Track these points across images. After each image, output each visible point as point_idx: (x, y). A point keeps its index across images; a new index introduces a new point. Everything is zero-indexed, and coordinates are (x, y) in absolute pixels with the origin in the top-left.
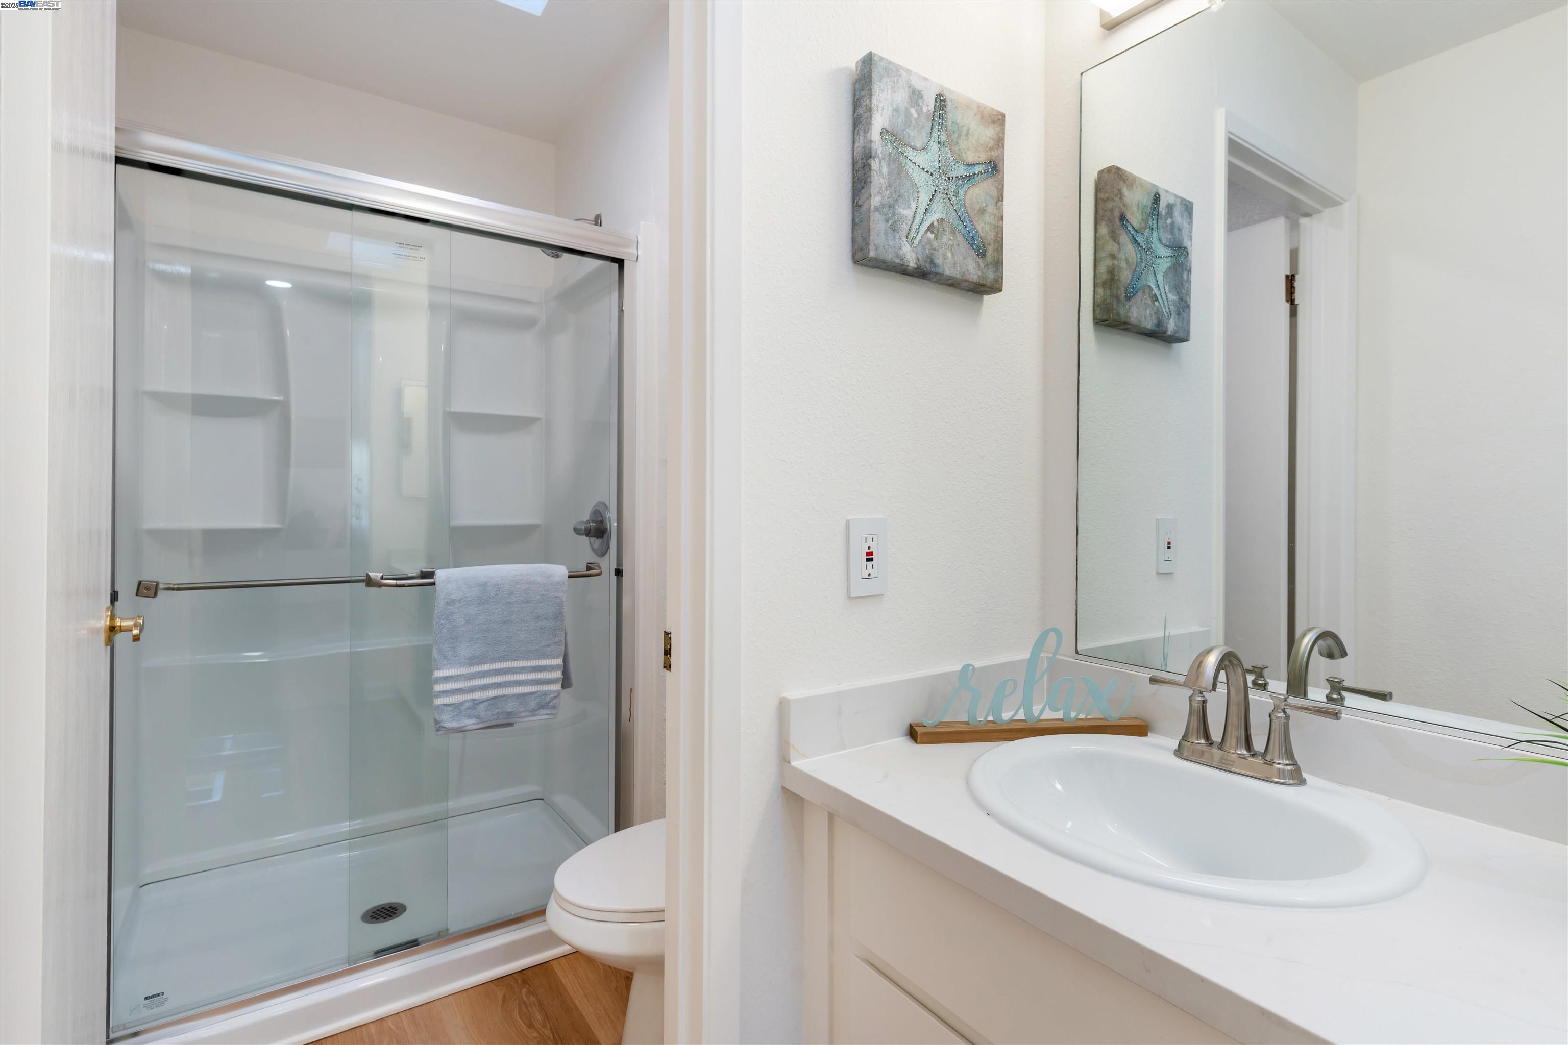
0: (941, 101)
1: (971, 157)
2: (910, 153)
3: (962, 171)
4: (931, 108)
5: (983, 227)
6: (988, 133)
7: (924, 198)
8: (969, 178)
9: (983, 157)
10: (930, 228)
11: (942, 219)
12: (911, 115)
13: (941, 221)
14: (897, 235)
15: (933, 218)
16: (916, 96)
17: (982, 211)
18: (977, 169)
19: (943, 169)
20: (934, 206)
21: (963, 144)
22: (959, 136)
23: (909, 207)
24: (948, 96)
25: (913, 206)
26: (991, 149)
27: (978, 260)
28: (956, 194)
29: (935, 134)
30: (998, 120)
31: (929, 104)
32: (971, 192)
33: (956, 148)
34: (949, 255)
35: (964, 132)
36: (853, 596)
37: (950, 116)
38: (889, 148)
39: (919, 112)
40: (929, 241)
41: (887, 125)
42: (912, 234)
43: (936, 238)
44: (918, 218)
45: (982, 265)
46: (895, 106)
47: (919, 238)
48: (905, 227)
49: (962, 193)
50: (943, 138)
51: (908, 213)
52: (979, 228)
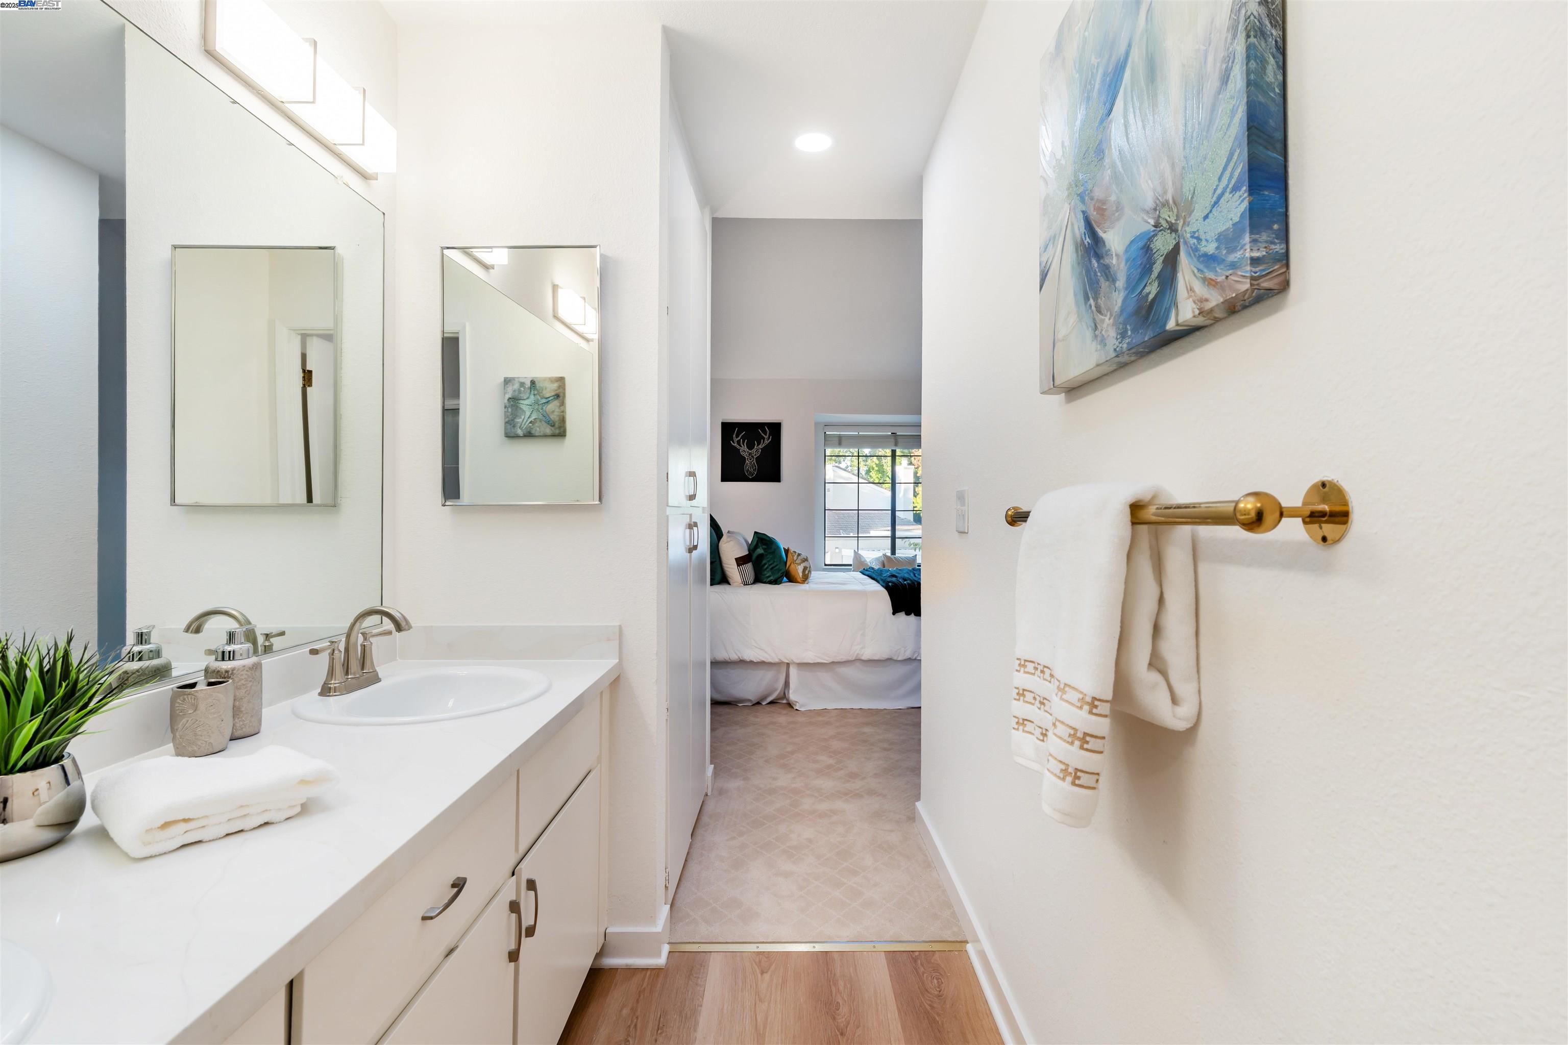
0: (533, 382)
1: (548, 395)
2: (522, 402)
3: (544, 401)
4: (529, 385)
5: (554, 417)
6: (555, 385)
7: (528, 414)
8: (547, 402)
9: (553, 394)
10: (531, 422)
11: (536, 418)
12: (521, 390)
13: (535, 419)
14: (515, 428)
15: (531, 419)
16: (522, 384)
17: (553, 412)
18: (550, 399)
19: (537, 402)
20: (532, 415)
21: (544, 392)
22: (542, 390)
23: (521, 418)
24: (535, 380)
25: (523, 417)
26: (556, 390)
27: (552, 428)
28: (542, 409)
29: (532, 392)
30: (561, 380)
31: (528, 384)
32: (549, 406)
33: (541, 394)
34: (538, 429)
35: (544, 388)
37: (538, 386)
38: (512, 403)
39: (525, 388)
40: (530, 426)
41: (510, 397)
42: (522, 426)
43: (533, 425)
44: (525, 421)
45: (553, 429)
46: (513, 390)
47: (525, 426)
48: (519, 425)
49: (544, 408)
50: (536, 392)
51: (520, 420)
52: (551, 417)
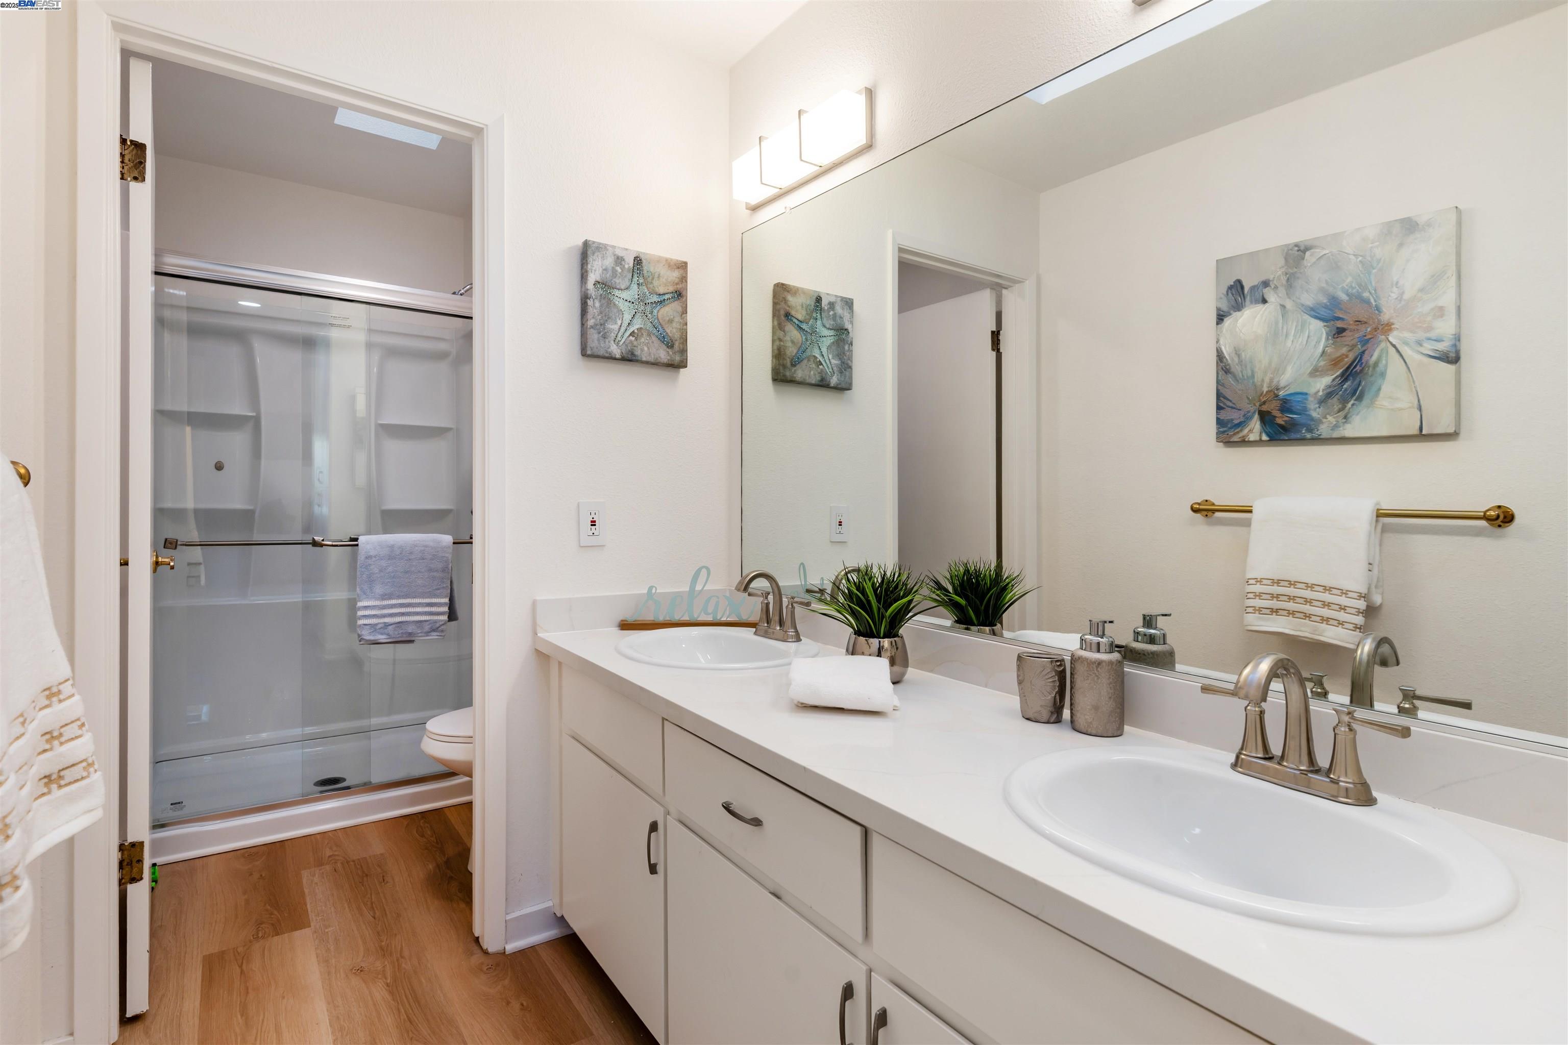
0: (638, 261)
1: (662, 290)
2: (617, 293)
3: (655, 298)
4: (631, 265)
5: (672, 331)
6: (675, 275)
7: (627, 317)
8: (661, 302)
9: (671, 289)
10: (632, 334)
11: (641, 328)
12: (617, 271)
13: (640, 329)
14: (607, 340)
15: (634, 328)
16: (619, 260)
17: (671, 321)
18: (666, 297)
19: (641, 299)
20: (635, 321)
21: (656, 283)
22: (653, 279)
23: (616, 323)
24: (642, 257)
25: (619, 322)
26: (677, 284)
27: (668, 350)
28: (651, 313)
29: (635, 279)
30: (683, 266)
31: (630, 262)
32: (662, 310)
33: (651, 286)
34: (646, 349)
35: (656, 276)
36: (582, 545)
37: (645, 268)
38: (601, 292)
39: (623, 268)
40: (631, 342)
41: (598, 279)
42: (619, 338)
43: (636, 339)
44: (623, 329)
45: (671, 353)
46: (604, 267)
47: (623, 341)
48: (613, 335)
49: (655, 311)
50: (641, 281)
51: (616, 327)
52: (668, 331)
